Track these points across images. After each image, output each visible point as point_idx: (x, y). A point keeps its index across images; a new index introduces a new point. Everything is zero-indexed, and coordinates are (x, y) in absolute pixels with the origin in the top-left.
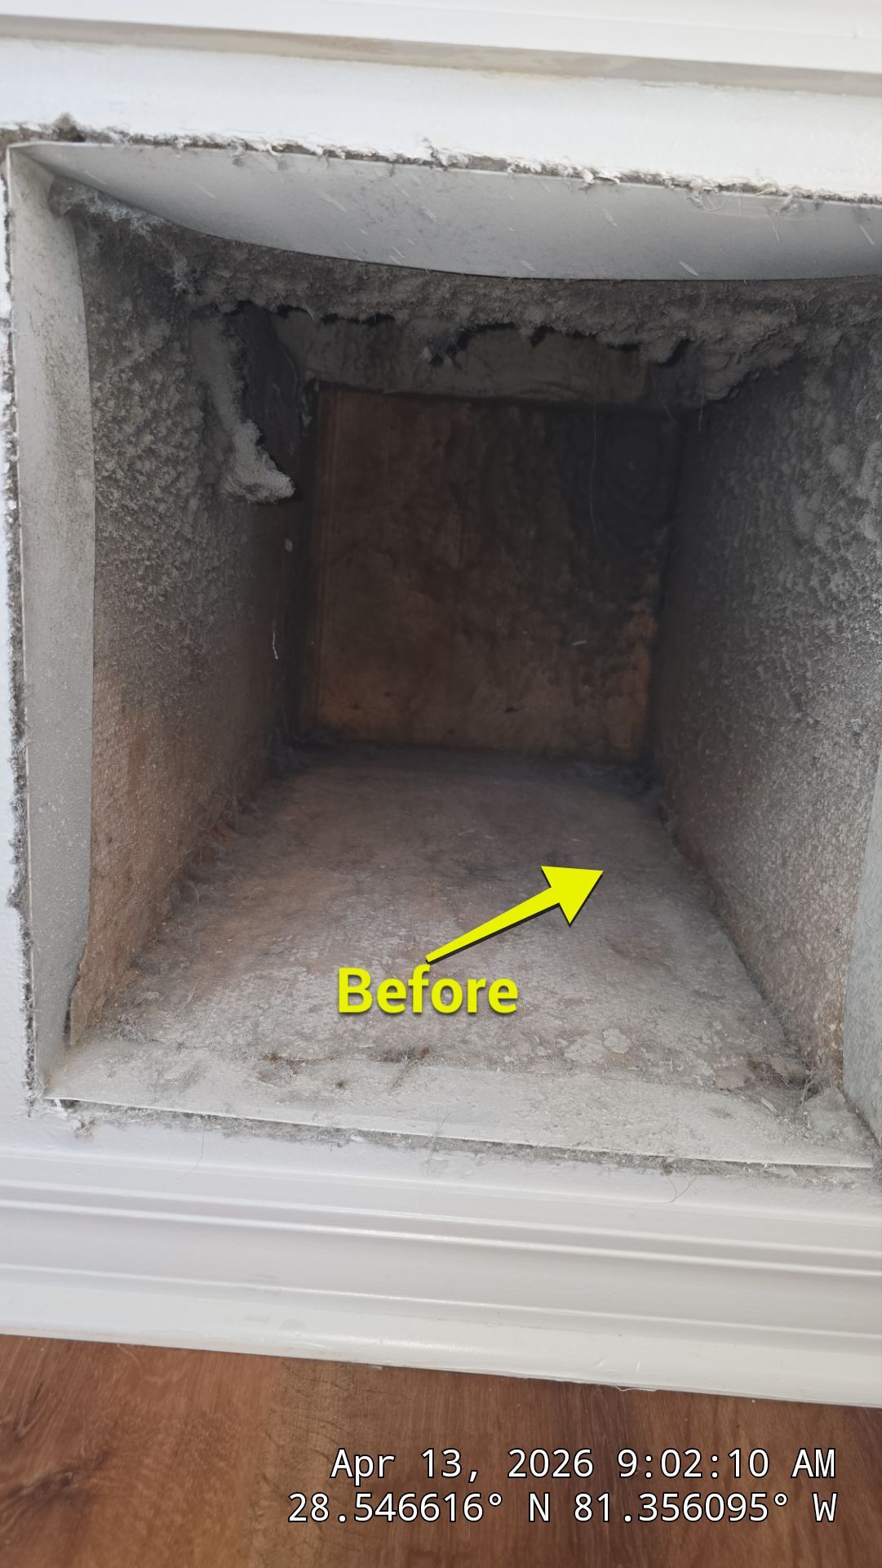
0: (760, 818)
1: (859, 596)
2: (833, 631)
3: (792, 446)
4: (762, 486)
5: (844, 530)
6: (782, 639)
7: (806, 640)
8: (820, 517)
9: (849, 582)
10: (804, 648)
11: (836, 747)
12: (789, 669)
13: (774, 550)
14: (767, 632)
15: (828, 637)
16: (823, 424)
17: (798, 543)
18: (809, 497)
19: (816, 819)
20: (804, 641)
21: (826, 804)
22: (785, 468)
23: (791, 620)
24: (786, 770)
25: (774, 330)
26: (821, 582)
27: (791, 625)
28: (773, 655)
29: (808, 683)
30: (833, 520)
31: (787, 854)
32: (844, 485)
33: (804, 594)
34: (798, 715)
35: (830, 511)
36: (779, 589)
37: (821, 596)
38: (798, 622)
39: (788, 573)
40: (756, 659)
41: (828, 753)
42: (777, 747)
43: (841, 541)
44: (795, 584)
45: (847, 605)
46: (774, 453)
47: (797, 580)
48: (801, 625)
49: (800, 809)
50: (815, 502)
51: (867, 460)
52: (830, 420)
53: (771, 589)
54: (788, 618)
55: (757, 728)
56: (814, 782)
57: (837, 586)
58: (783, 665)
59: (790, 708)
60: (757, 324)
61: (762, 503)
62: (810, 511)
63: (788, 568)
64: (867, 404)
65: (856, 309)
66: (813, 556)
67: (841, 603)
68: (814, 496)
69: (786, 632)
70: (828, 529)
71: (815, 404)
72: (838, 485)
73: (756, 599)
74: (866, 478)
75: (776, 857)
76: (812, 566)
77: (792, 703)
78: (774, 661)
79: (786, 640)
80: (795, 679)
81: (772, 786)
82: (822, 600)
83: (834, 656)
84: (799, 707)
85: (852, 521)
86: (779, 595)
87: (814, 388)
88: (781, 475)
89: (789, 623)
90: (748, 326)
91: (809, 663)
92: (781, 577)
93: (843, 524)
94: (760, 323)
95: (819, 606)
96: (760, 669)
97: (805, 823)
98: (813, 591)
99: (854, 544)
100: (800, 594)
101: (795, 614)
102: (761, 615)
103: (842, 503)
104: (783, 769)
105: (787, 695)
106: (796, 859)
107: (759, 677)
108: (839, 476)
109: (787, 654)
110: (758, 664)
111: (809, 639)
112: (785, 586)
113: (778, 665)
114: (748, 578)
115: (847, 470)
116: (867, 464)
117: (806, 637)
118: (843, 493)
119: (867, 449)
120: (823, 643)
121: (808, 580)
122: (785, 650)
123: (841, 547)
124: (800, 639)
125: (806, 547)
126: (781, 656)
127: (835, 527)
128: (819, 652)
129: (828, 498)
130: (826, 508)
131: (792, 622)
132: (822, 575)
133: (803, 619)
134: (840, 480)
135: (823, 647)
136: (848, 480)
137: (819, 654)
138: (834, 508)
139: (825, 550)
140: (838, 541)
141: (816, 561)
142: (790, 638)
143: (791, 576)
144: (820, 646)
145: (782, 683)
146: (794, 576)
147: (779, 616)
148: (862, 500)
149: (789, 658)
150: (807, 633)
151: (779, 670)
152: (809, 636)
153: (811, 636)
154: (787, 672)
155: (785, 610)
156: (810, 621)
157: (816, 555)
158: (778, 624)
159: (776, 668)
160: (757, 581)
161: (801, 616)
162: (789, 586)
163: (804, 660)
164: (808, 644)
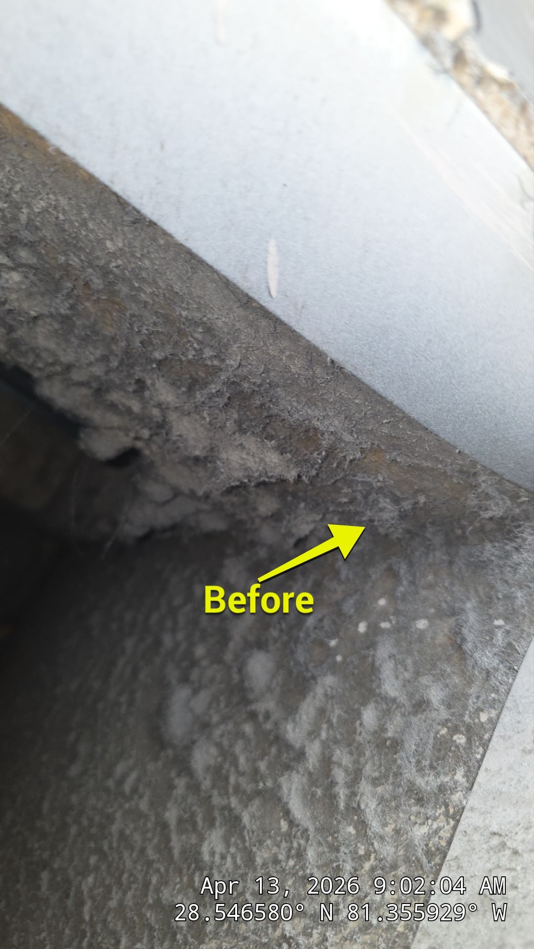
2: (182, 923)
5: (241, 768)
7: (130, 894)
8: (204, 726)
9: (234, 856)
10: (122, 906)
12: (87, 918)
13: (119, 725)
14: (73, 830)
15: (169, 924)
17: (159, 740)
18: (195, 692)
20: (125, 893)
23: (115, 839)
25: (272, 477)
26: (180, 821)
27: (111, 848)
28: (71, 873)
30: (226, 743)
32: (260, 707)
33: (146, 817)
35: (222, 727)
36: (111, 783)
37: (176, 844)
38: (126, 854)
39: (132, 769)
40: (46, 855)
43: (232, 780)
44: (135, 790)
47: (141, 789)
48: (129, 864)
50: (201, 702)
51: (312, 694)
53: (99, 774)
54: (110, 834)
57: (213, 853)
58: (80, 903)
60: (257, 460)
61: (121, 662)
62: (192, 711)
63: (131, 762)
65: (385, 502)
68: (202, 693)
69: (99, 851)
70: (213, 750)
72: (248, 702)
73: (74, 771)
74: (304, 717)
76: (172, 787)
78: (67, 881)
79: (97, 869)
80: (90, 945)
82: (176, 852)
85: (262, 766)
86: (107, 790)
88: (158, 642)
89: (111, 843)
91: (124, 942)
92: (120, 769)
93: (242, 760)
95: (165, 847)
96: (45, 876)
98: (164, 826)
99: (257, 802)
100: (140, 815)
101: (121, 833)
102: (74, 799)
103: (248, 728)
107: (39, 888)
108: (252, 690)
109: (91, 890)
110: (45, 865)
111: (134, 896)
112: (121, 782)
113: (72, 894)
114: (72, 737)
115: (269, 689)
116: (309, 699)
117: (130, 888)
118: (253, 716)
119: (314, 678)
120: (157, 927)
121: (159, 802)
122: (91, 879)
123: (231, 790)
124: (119, 883)
125: (170, 752)
126: (80, 883)
127: (226, 753)
128: (146, 934)
129: (222, 705)
130: (215, 718)
131: (115, 845)
132: (185, 812)
133: (134, 855)
134: (251, 696)
135: (155, 934)
136: (268, 704)
137: (145, 940)
138: (230, 726)
139: (201, 778)
140: (227, 778)
141: (181, 783)
142: (103, 867)
143: (133, 776)
144: (151, 929)
145: (67, 931)
146: (139, 780)
147: (97, 819)
148: (289, 747)
149: (93, 898)
150: (133, 882)
151: (70, 902)
152: (136, 890)
153: (138, 893)
154: (82, 920)
155: (110, 819)
156: (145, 869)
157: (183, 774)
158: (93, 830)
159: (67, 895)
160: (83, 748)
161: (132, 848)
162: (127, 788)
163: (116, 925)
164: (131, 904)
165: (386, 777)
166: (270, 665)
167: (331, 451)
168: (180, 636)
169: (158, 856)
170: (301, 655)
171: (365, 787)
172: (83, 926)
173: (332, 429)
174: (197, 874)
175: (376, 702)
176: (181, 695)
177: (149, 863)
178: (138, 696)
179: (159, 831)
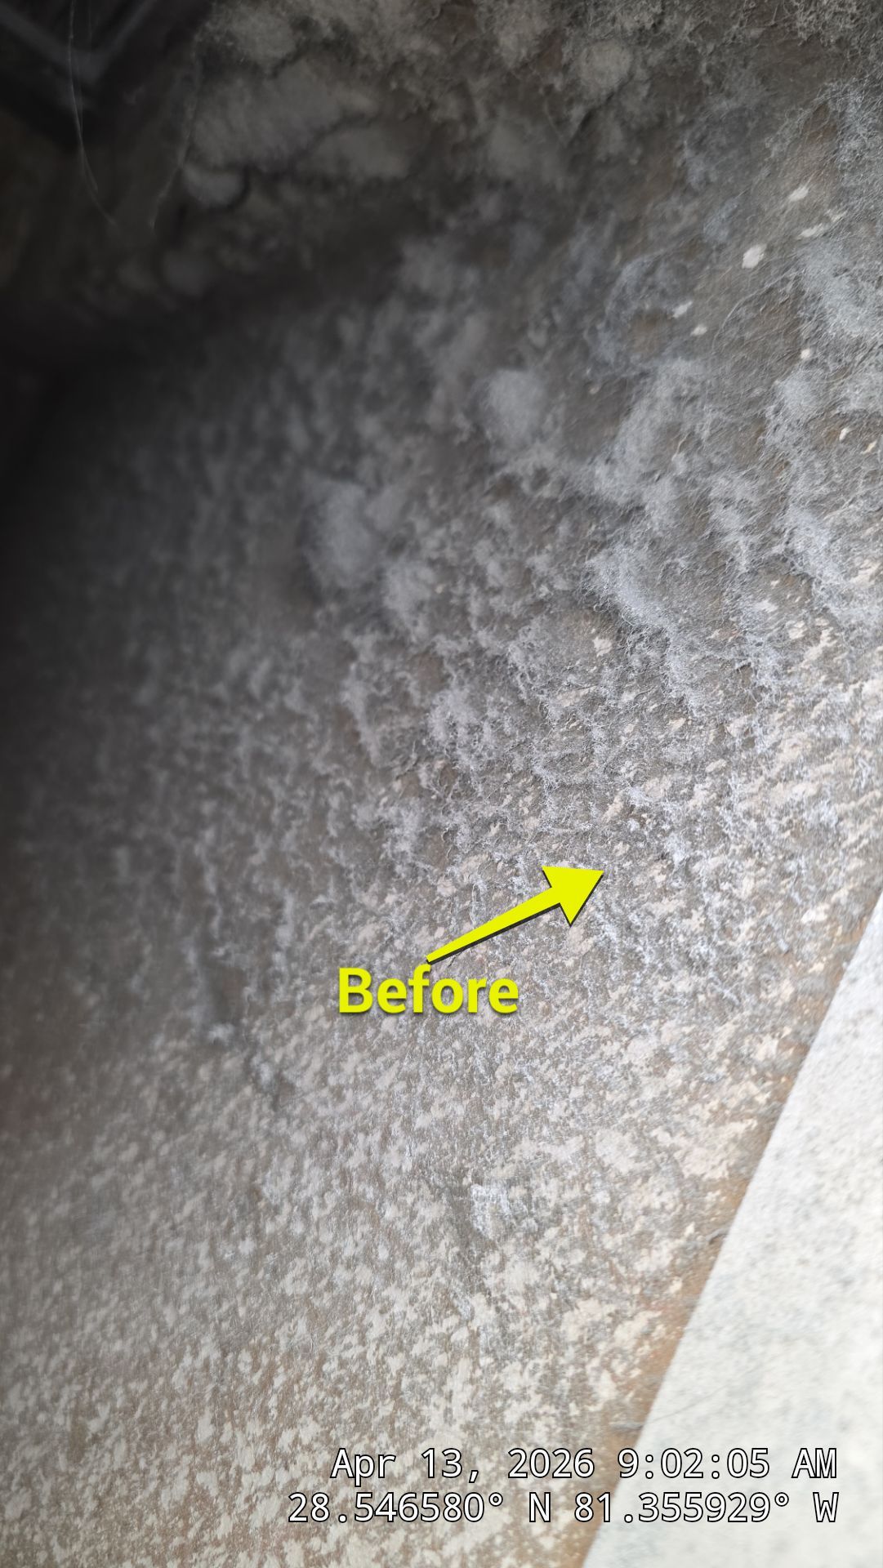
0: (33, 1235)
1: (549, 778)
2: (404, 846)
4: (216, 471)
5: (491, 583)
6: (208, 808)
7: (289, 836)
8: (399, 545)
9: (495, 724)
10: (275, 855)
11: (361, 1216)
12: (212, 889)
13: (220, 604)
14: (162, 777)
16: (446, 338)
18: (373, 494)
20: (279, 838)
23: (245, 768)
24: (141, 1157)
26: (373, 703)
27: (239, 780)
28: (169, 837)
29: (278, 957)
30: (450, 554)
31: (94, 1426)
32: (521, 468)
33: (302, 718)
34: (220, 1032)
36: (221, 690)
37: (374, 739)
38: (271, 782)
39: (255, 659)
40: (117, 827)
41: (315, 1213)
42: (127, 1078)
43: (475, 607)
44: (271, 686)
45: (480, 789)
47: (283, 679)
48: (279, 793)
49: (169, 1315)
50: (386, 507)
51: (645, 402)
53: (195, 685)
54: (236, 761)
55: (80, 989)
57: (452, 727)
58: (195, 871)
59: (193, 993)
61: (205, 506)
62: (369, 524)
63: (255, 648)
66: (358, 631)
67: (449, 773)
68: (388, 492)
69: (221, 794)
70: (427, 574)
71: (421, 303)
72: (492, 469)
73: (145, 695)
74: (632, 448)
75: (56, 1398)
76: (352, 655)
77: (200, 981)
78: (165, 852)
79: (217, 817)
80: (225, 925)
81: (88, 1175)
82: (374, 751)
83: (396, 919)
84: (225, 1006)
85: (538, 562)
86: (216, 703)
87: (428, 266)
89: (238, 775)
91: (290, 903)
92: (233, 666)
93: (493, 568)
95: (350, 756)
96: (122, 855)
97: (178, 1381)
98: (343, 716)
99: (535, 627)
100: (287, 718)
101: (258, 757)
102: (154, 733)
103: (499, 513)
104: (133, 1150)
105: (192, 957)
107: (115, 873)
108: (500, 443)
109: (212, 850)
110: (116, 840)
111: (298, 837)
112: (237, 686)
113: (177, 864)
115: (539, 433)
116: (639, 413)
117: (288, 827)
118: (508, 488)
119: (647, 374)
120: (352, 866)
121: (323, 686)
122: (209, 835)
123: (474, 626)
124: (266, 825)
125: (333, 608)
126: (190, 848)
127: (456, 571)
128: (331, 883)
129: (433, 503)
130: (421, 527)
131: (246, 775)
132: (378, 686)
133: (288, 779)
134: (497, 456)
135: (352, 876)
136: (540, 457)
137: (332, 891)
139: (409, 626)
141: (366, 643)
142: (230, 813)
143: (265, 666)
144: (340, 871)
145: (179, 917)
146: (276, 669)
147: (205, 748)
148: (609, 507)
149: (218, 861)
150: (293, 817)
151: (175, 878)
152: (299, 828)
153: (305, 830)
154: (201, 894)
155: (229, 740)
156: (313, 792)
157: (368, 629)
158: (200, 767)
159: (168, 869)
160: (156, 657)
161: (281, 770)
162: (255, 686)
163: (271, 886)
164: (293, 848)
166: (536, 392)
168: (322, 422)
169: (336, 766)
172: (208, 902)
174: (423, 767)
176: (344, 498)
178: (250, 547)
179: (330, 731)
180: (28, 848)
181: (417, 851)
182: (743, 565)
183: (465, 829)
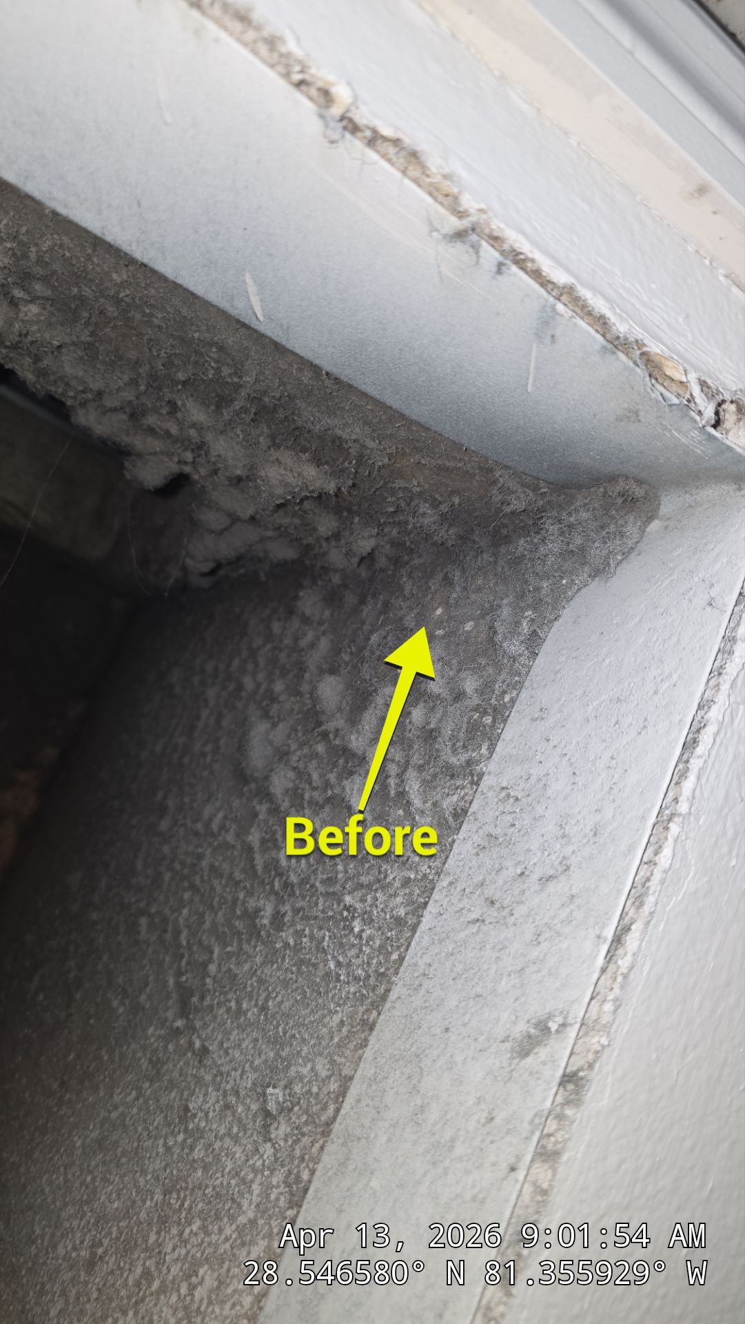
0: (79, 1152)
1: (321, 888)
2: (266, 921)
3: (262, 661)
4: (211, 693)
5: (314, 784)
6: (187, 896)
7: (220, 914)
8: (282, 755)
10: (214, 925)
11: (229, 1113)
12: (184, 943)
13: (205, 774)
14: (167, 876)
15: (255, 926)
16: (312, 646)
17: (242, 777)
18: (274, 725)
19: (164, 1222)
20: (216, 914)
21: (186, 1204)
22: (248, 682)
23: (206, 874)
24: (137, 1098)
25: (313, 491)
26: (263, 841)
27: (203, 881)
28: (167, 912)
29: (208, 980)
30: (301, 765)
31: (100, 1251)
32: (331, 726)
33: (233, 847)
34: (179, 1023)
35: (299, 753)
36: (199, 826)
37: (259, 861)
38: (216, 882)
39: (218, 810)
40: (142, 905)
41: (211, 1114)
42: (134, 1053)
43: (307, 796)
44: (222, 827)
45: (298, 892)
46: (236, 662)
47: (228, 823)
48: (219, 889)
49: (142, 1182)
50: (279, 734)
51: (373, 705)
52: (324, 644)
53: (188, 821)
54: (202, 869)
55: (115, 1003)
56: (177, 1150)
58: (177, 933)
59: (170, 1003)
60: (296, 474)
61: (205, 713)
62: (271, 743)
63: (218, 804)
64: (385, 638)
65: (424, 508)
66: (260, 802)
67: (287, 885)
68: (281, 726)
69: (193, 887)
70: (291, 775)
71: (306, 620)
72: (320, 724)
73: (164, 825)
75: (82, 1242)
76: (256, 815)
77: (175, 996)
78: (165, 920)
79: (191, 901)
80: (188, 963)
81: (110, 1112)
82: (259, 868)
83: (258, 960)
84: (185, 1009)
85: (332, 777)
86: (197, 834)
87: (309, 602)
88: (240, 687)
89: (202, 877)
90: (282, 472)
91: (217, 950)
92: (206, 813)
93: (315, 776)
94: (300, 474)
95: (251, 870)
96: (143, 921)
97: (143, 1215)
98: (249, 849)
99: (327, 808)
100: (227, 846)
101: (212, 868)
102: (166, 849)
103: (320, 748)
104: (134, 1094)
105: (171, 982)
106: (112, 1272)
107: (139, 933)
108: (323, 712)
109: (187, 920)
110: (142, 913)
111: (225, 914)
112: (208, 825)
113: (170, 929)
114: (160, 795)
115: (340, 710)
116: (370, 711)
117: (221, 909)
118: (325, 735)
119: (376, 691)
120: (245, 931)
121: (243, 831)
122: (185, 912)
123: (306, 805)
124: (211, 907)
125: (253, 786)
126: (177, 919)
127: (302, 775)
128: (235, 941)
129: (300, 734)
130: (294, 747)
131: (206, 878)
132: (266, 833)
133: (224, 881)
134: (324, 718)
135: (244, 937)
136: (339, 722)
137: (235, 944)
138: (306, 750)
139: (281, 802)
140: (302, 795)
141: (262, 809)
142: (197, 899)
143: (221, 815)
144: (239, 933)
145: (167, 959)
146: (225, 818)
147: (189, 860)
148: (354, 755)
149: (188, 927)
150: (223, 903)
151: (168, 936)
152: (226, 909)
153: (228, 910)
154: (179, 946)
155: (200, 857)
156: (233, 890)
157: (264, 801)
158: (186, 871)
159: (165, 931)
160: (171, 803)
161: (221, 876)
162: (215, 827)
163: (210, 941)
164: (222, 921)
165: (428, 763)
166: (341, 687)
167: (360, 459)
168: (261, 677)
169: (244, 876)
170: (366, 672)
171: (411, 774)
172: (182, 950)
173: (354, 437)
174: (277, 880)
175: (425, 701)
176: (260, 729)
177: (237, 883)
178: (222, 743)
179: (244, 855)
180: (95, 916)
181: (271, 924)
182: (393, 793)
183: (290, 913)
